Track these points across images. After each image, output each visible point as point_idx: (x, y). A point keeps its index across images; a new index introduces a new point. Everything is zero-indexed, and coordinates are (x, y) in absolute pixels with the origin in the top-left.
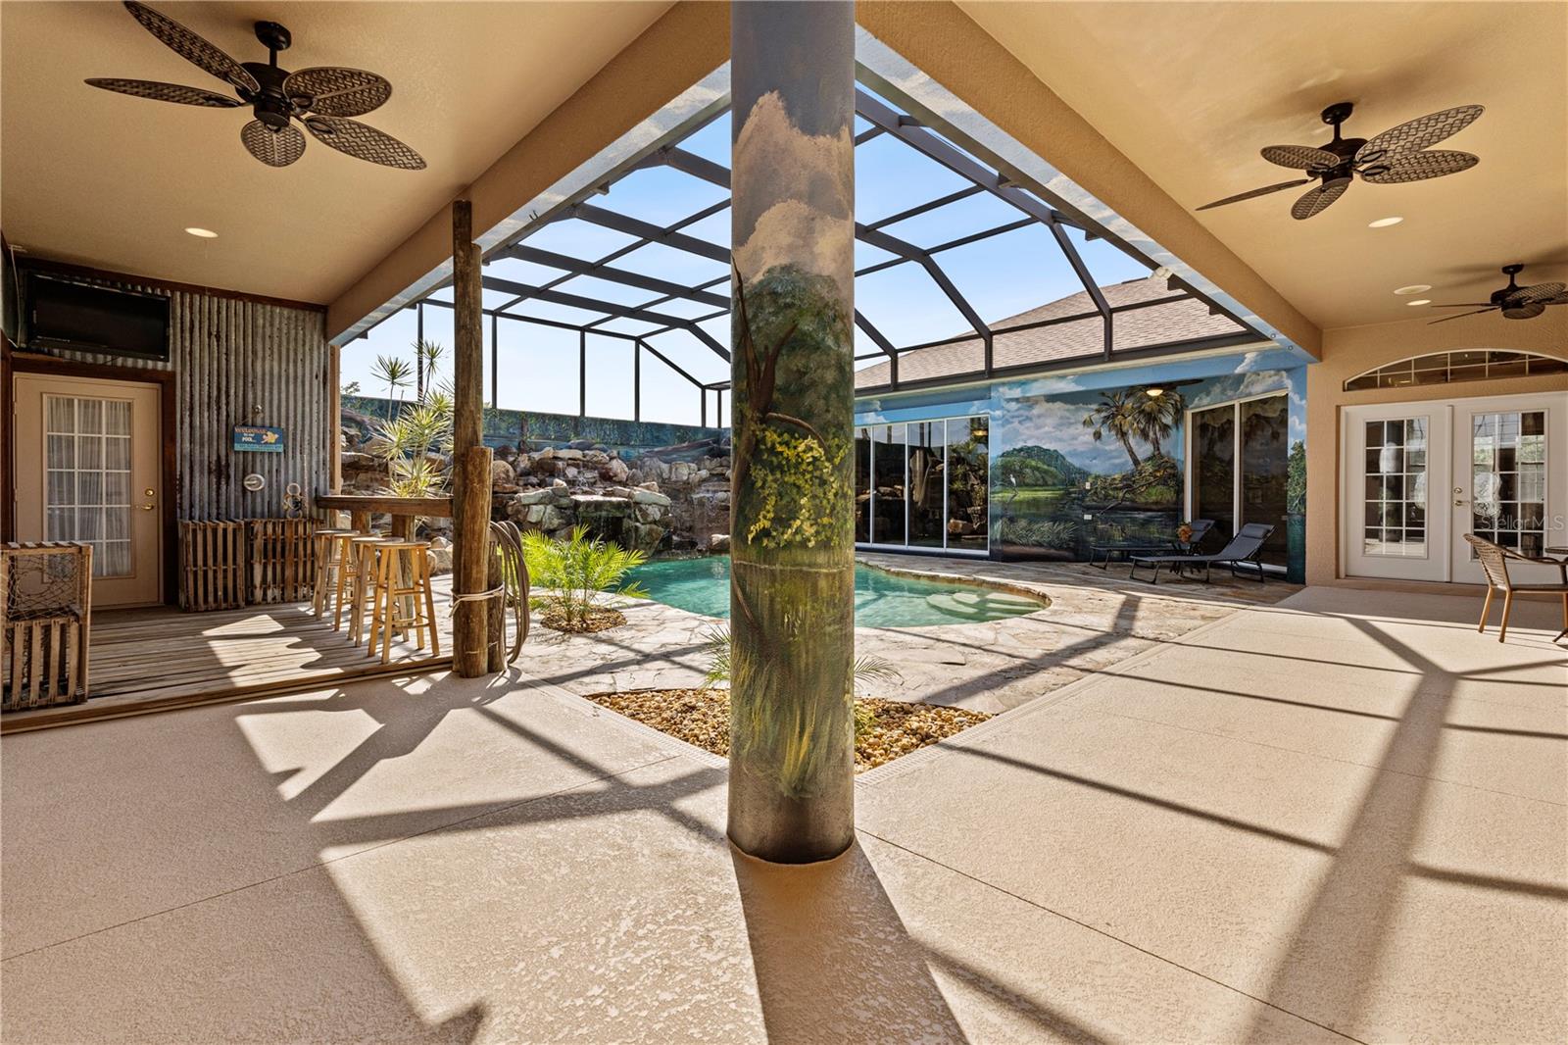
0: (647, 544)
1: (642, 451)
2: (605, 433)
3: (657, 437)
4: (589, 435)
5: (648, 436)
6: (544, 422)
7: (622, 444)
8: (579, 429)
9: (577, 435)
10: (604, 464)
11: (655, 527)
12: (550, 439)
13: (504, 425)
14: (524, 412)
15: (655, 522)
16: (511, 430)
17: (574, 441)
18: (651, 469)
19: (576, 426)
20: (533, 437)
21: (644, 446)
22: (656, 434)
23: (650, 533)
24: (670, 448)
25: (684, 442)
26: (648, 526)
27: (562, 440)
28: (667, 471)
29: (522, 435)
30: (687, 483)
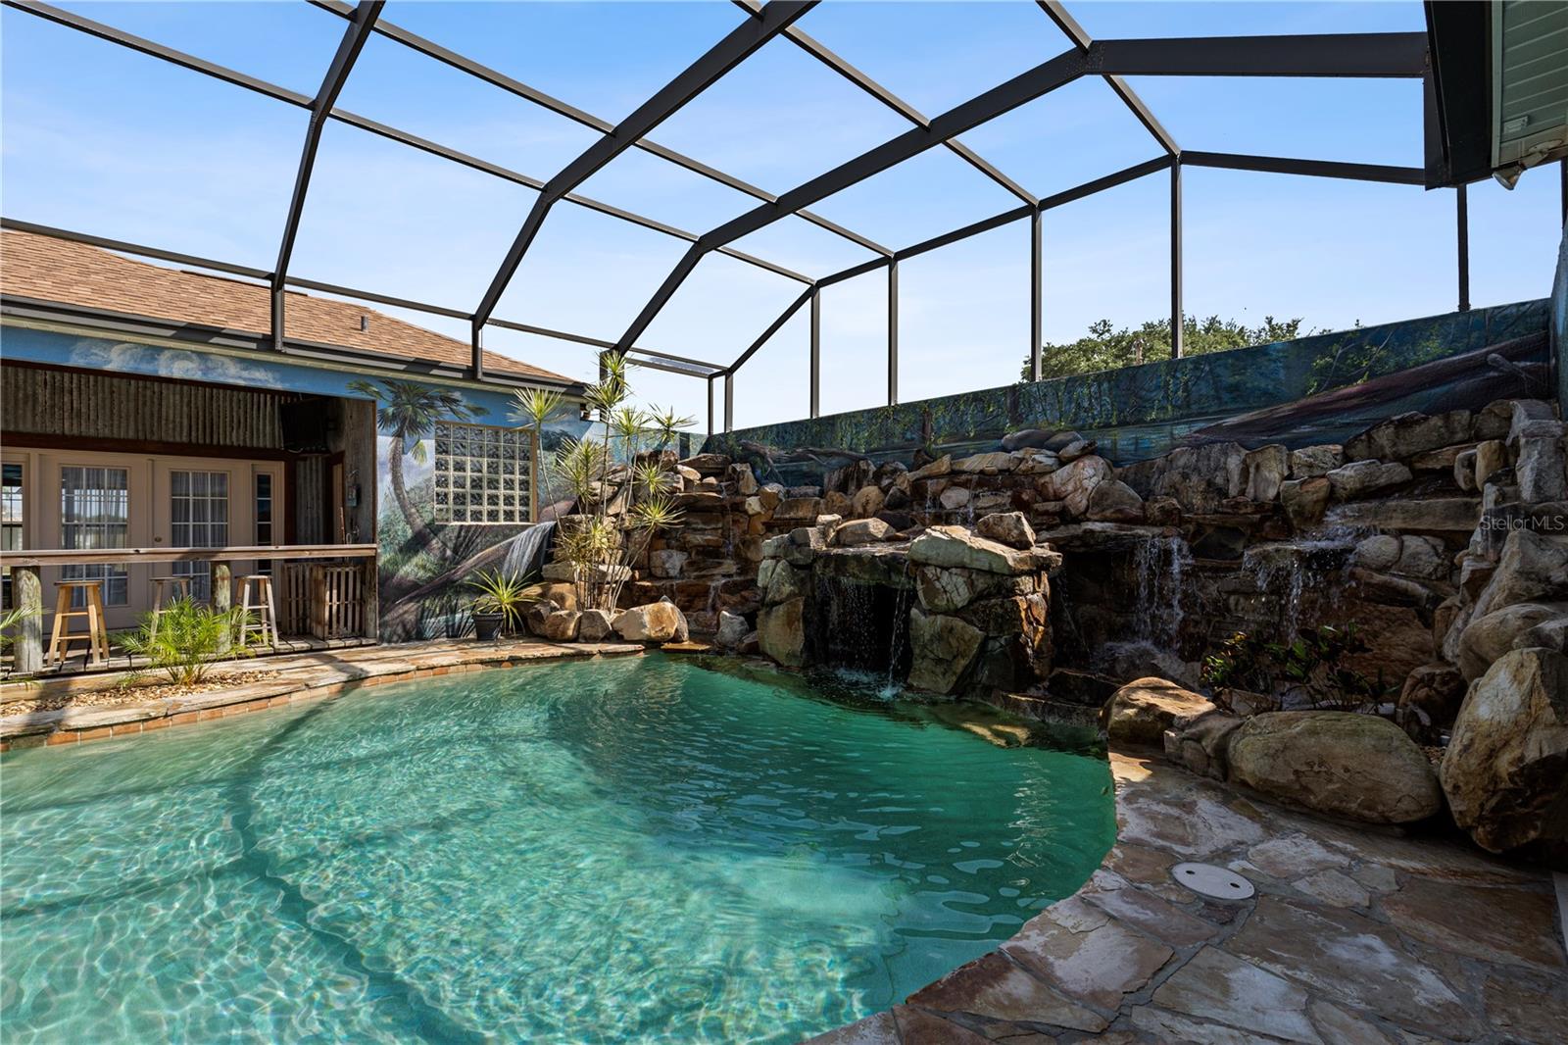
0: (939, 661)
1: (1181, 431)
2: (1079, 406)
3: (1234, 388)
4: (1041, 419)
5: (1205, 389)
6: (958, 410)
7: (1122, 424)
8: (1022, 409)
9: (1017, 421)
10: (1043, 474)
11: (958, 623)
12: (968, 439)
13: (898, 429)
14: (926, 401)
15: (957, 612)
16: (908, 435)
17: (1012, 434)
18: (1185, 476)
19: (1015, 405)
20: (940, 441)
21: (1185, 418)
22: (1231, 380)
23: (939, 637)
24: (1286, 409)
25: (1350, 381)
26: (940, 620)
27: (987, 438)
28: (1235, 477)
29: (924, 439)
30: (1278, 506)
